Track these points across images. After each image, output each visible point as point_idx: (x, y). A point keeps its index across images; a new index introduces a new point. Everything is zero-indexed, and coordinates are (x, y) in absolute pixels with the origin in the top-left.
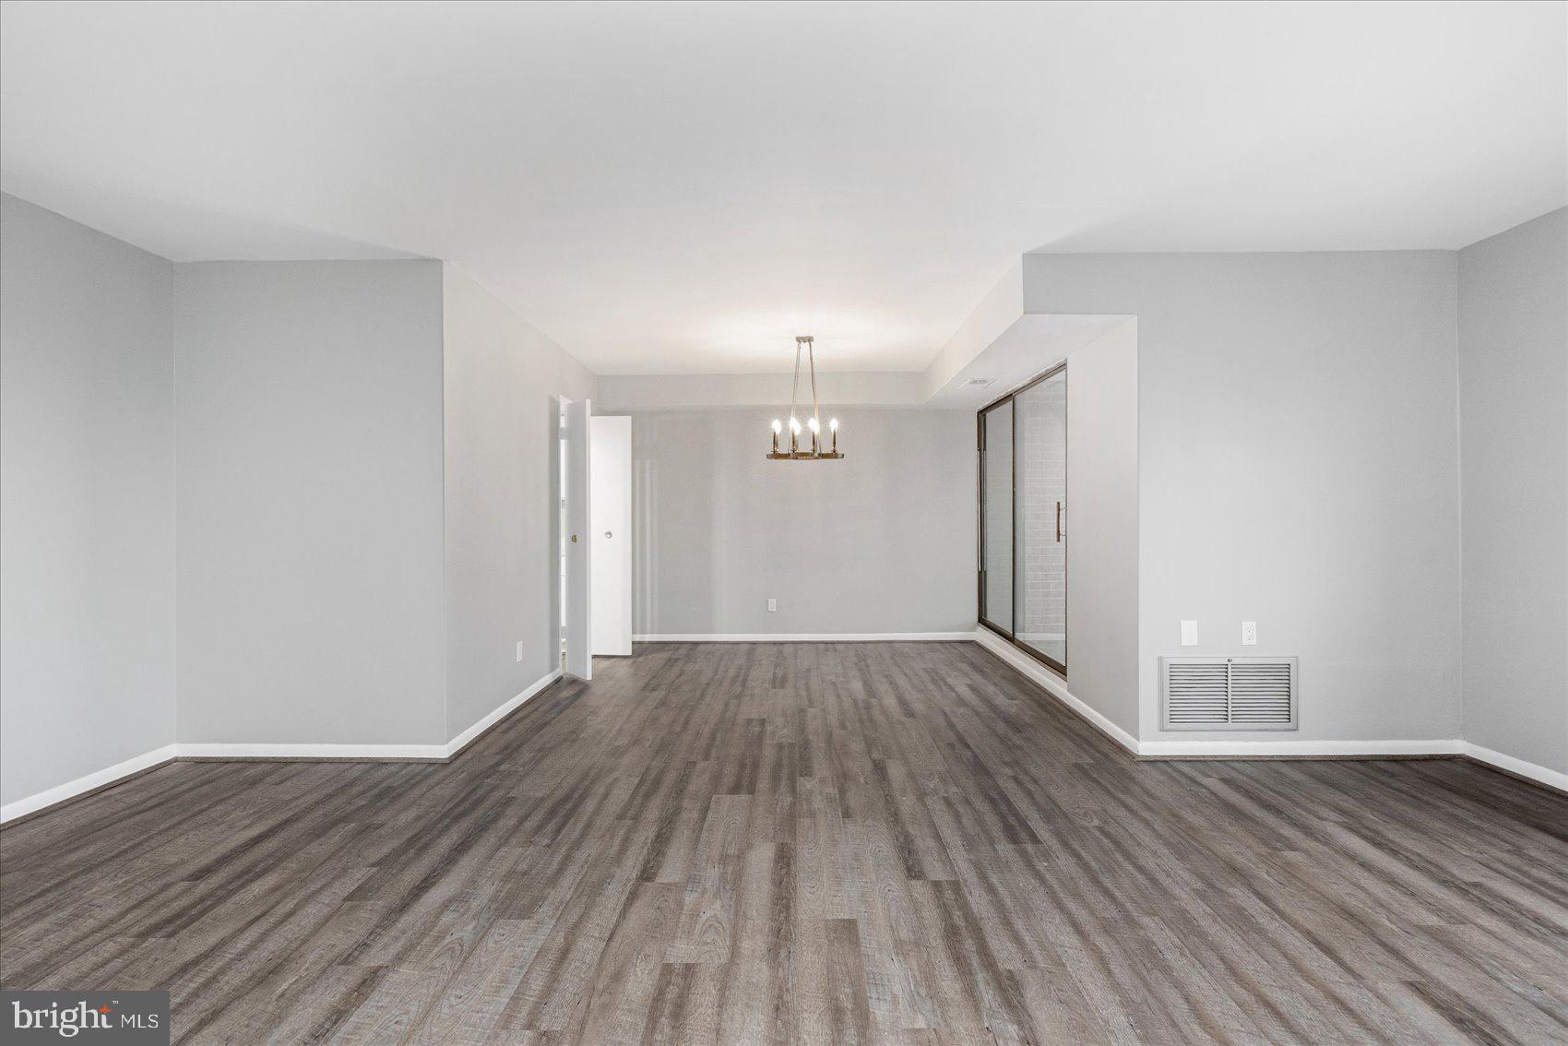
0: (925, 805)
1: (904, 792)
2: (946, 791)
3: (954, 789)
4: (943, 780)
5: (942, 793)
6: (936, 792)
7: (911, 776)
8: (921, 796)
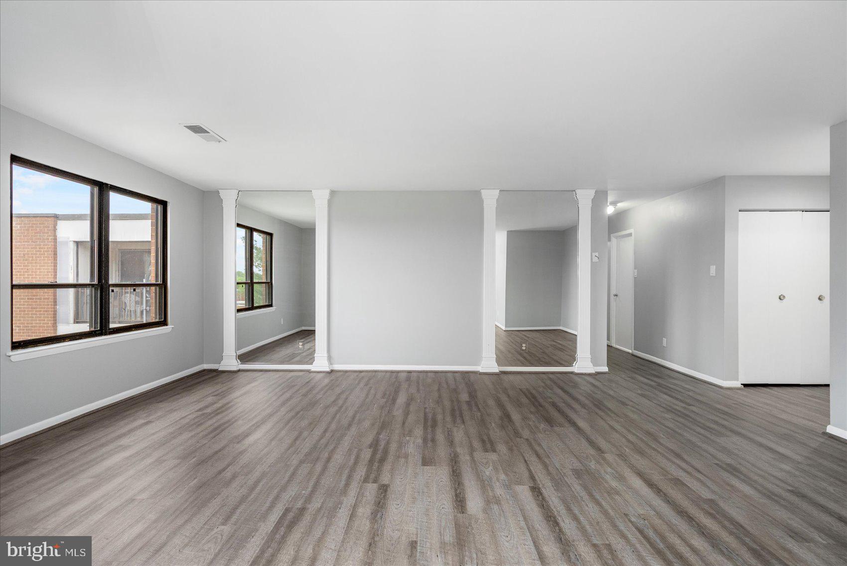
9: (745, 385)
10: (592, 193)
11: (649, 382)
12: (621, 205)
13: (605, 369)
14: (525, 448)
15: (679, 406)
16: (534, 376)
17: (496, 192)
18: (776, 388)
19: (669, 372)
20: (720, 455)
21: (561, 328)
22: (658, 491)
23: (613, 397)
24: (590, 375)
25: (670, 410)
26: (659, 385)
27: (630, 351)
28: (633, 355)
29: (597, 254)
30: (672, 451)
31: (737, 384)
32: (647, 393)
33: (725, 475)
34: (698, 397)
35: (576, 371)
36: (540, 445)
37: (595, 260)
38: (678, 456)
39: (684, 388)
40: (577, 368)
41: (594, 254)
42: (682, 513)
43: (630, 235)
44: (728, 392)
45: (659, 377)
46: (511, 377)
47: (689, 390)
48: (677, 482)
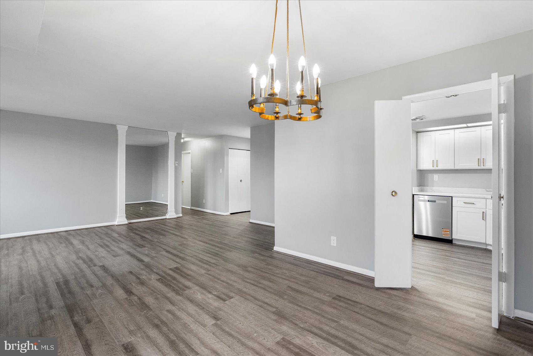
0: (102, 282)
1: (112, 285)
2: (92, 290)
3: (88, 292)
4: (94, 295)
5: (94, 289)
6: (97, 289)
7: (111, 292)
8: (104, 286)
9: (231, 214)
10: (175, 134)
11: (199, 217)
12: (186, 139)
13: (181, 215)
14: (157, 244)
15: (210, 223)
16: (148, 222)
17: (126, 128)
18: (239, 214)
19: (206, 213)
20: (223, 232)
21: (152, 201)
22: (207, 243)
23: (186, 224)
24: (174, 218)
25: (207, 224)
26: (203, 218)
27: (190, 208)
28: (191, 209)
29: (177, 162)
30: (209, 234)
31: (229, 213)
32: (199, 221)
33: (224, 236)
34: (217, 219)
35: (168, 217)
36: (163, 242)
37: (177, 165)
38: (211, 235)
39: (212, 218)
40: (168, 216)
41: (176, 162)
42: (213, 245)
43: (189, 153)
44: (226, 217)
45: (202, 215)
46: (136, 224)
47: (213, 218)
48: (211, 240)
